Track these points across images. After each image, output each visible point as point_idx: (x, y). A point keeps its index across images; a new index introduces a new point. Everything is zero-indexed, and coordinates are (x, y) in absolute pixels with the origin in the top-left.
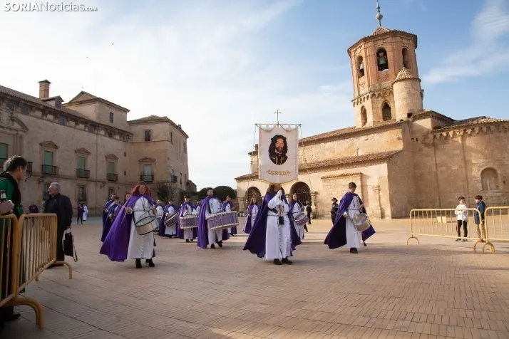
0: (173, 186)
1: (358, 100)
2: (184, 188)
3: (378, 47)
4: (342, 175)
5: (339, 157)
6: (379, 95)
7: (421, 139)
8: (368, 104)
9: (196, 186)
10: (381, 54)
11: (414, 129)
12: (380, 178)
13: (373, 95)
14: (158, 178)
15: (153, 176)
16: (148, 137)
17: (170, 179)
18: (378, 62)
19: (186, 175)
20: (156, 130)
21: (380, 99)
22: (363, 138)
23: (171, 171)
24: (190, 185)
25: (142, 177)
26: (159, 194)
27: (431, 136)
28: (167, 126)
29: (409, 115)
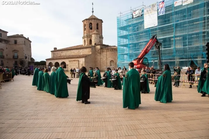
0: (25, 60)
1: (84, 38)
2: (30, 60)
3: (90, 22)
4: (74, 61)
5: (75, 55)
6: (89, 37)
7: (97, 51)
8: (86, 39)
9: (34, 60)
10: (91, 24)
11: (96, 48)
12: (83, 62)
13: (87, 37)
14: (19, 57)
15: (18, 57)
16: (16, 42)
17: (24, 58)
18: (90, 27)
19: (31, 56)
20: (19, 40)
21: (89, 38)
22: (82, 50)
23: (24, 55)
24: (32, 59)
25: (14, 57)
26: (20, 63)
27: (100, 51)
28: (23, 39)
29: (95, 44)
